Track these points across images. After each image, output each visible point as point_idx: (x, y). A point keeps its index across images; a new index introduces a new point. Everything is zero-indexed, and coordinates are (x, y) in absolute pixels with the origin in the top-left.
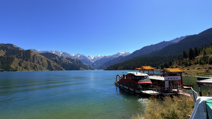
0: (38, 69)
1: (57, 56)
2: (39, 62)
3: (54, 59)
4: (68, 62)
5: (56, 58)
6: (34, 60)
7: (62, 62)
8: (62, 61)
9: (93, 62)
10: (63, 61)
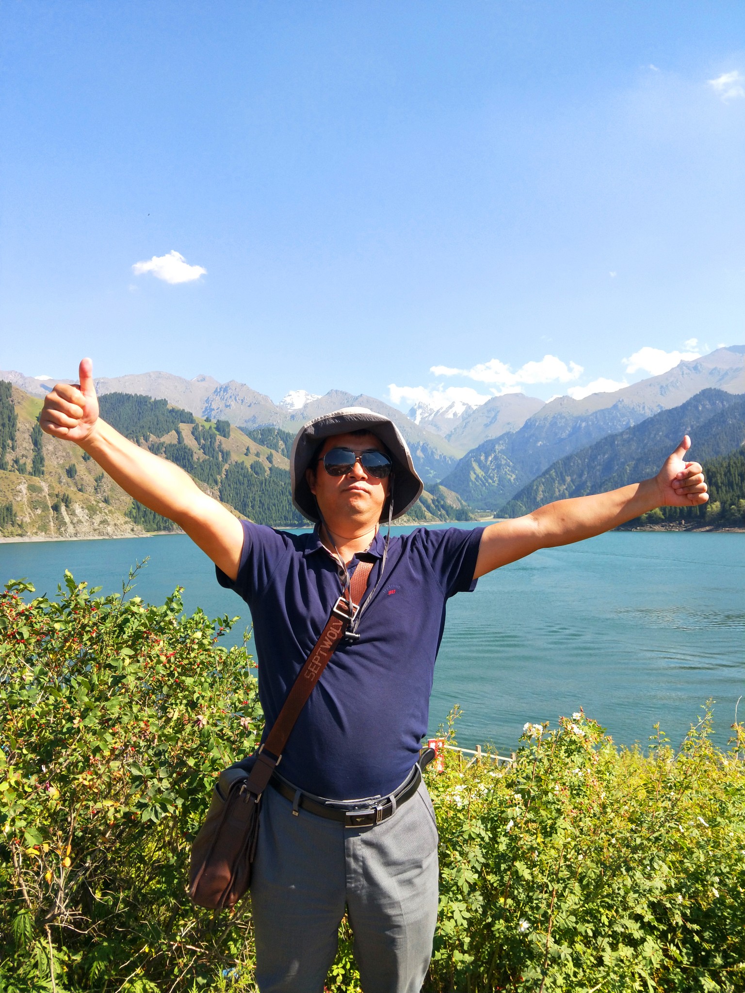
0: (80, 521)
1: (187, 418)
2: (71, 472)
3: (170, 438)
4: (267, 465)
5: (178, 433)
6: (42, 460)
7: (226, 466)
8: (226, 455)
9: (459, 454)
10: (235, 458)
